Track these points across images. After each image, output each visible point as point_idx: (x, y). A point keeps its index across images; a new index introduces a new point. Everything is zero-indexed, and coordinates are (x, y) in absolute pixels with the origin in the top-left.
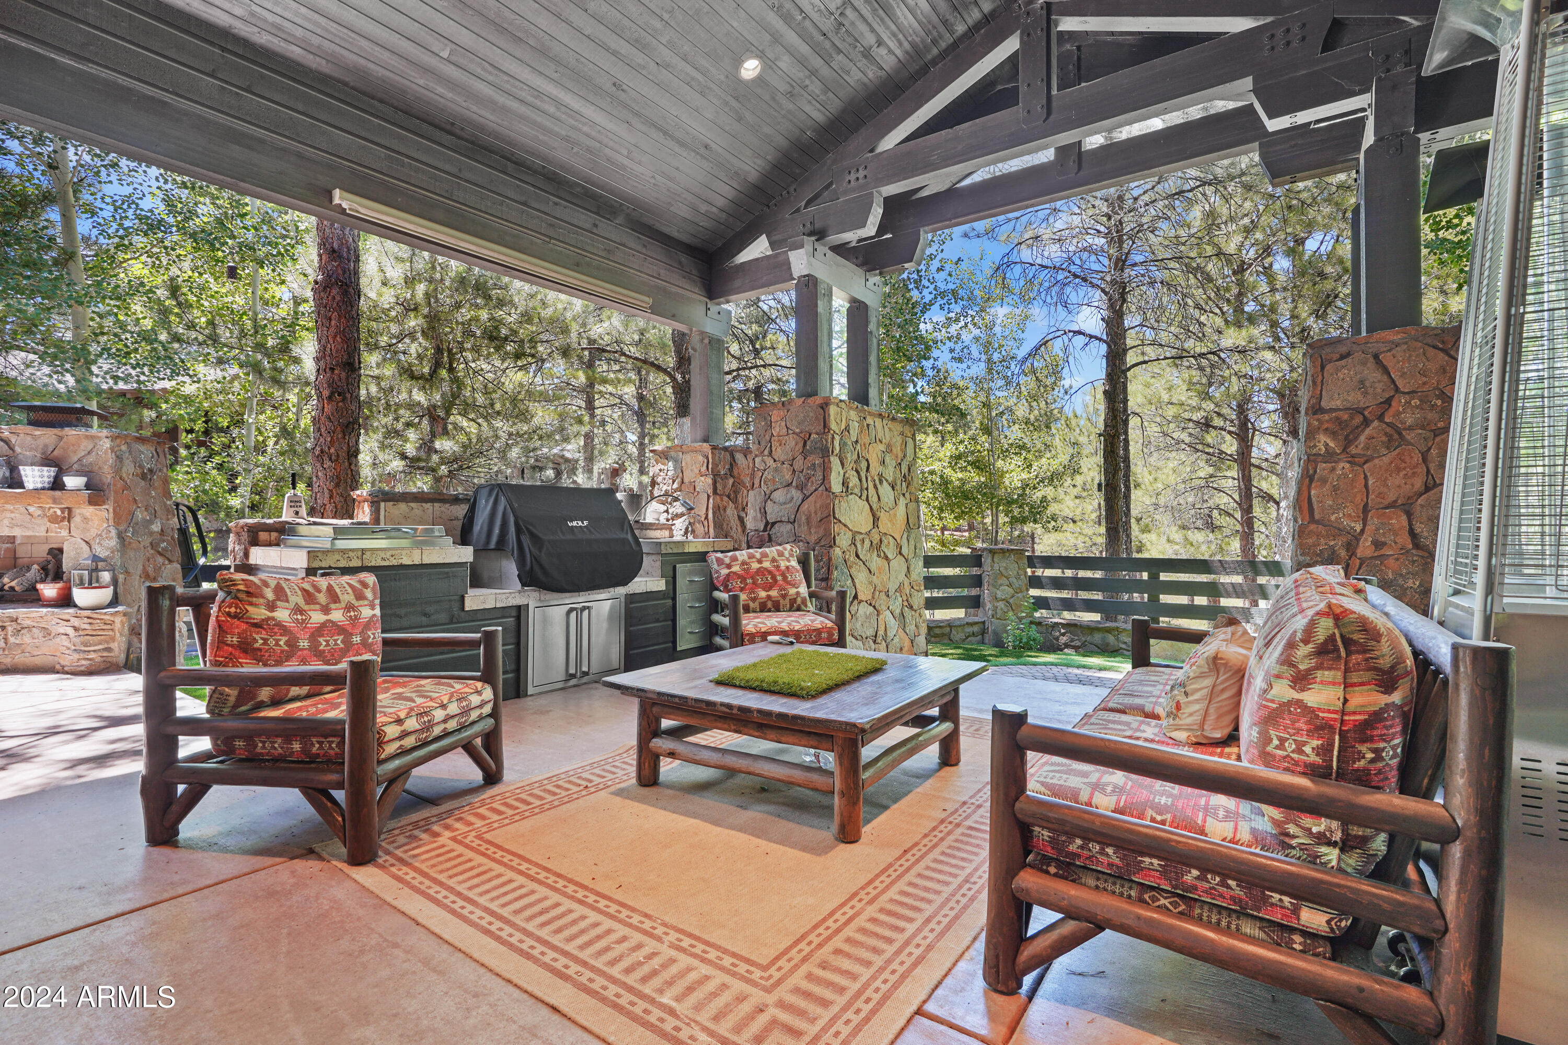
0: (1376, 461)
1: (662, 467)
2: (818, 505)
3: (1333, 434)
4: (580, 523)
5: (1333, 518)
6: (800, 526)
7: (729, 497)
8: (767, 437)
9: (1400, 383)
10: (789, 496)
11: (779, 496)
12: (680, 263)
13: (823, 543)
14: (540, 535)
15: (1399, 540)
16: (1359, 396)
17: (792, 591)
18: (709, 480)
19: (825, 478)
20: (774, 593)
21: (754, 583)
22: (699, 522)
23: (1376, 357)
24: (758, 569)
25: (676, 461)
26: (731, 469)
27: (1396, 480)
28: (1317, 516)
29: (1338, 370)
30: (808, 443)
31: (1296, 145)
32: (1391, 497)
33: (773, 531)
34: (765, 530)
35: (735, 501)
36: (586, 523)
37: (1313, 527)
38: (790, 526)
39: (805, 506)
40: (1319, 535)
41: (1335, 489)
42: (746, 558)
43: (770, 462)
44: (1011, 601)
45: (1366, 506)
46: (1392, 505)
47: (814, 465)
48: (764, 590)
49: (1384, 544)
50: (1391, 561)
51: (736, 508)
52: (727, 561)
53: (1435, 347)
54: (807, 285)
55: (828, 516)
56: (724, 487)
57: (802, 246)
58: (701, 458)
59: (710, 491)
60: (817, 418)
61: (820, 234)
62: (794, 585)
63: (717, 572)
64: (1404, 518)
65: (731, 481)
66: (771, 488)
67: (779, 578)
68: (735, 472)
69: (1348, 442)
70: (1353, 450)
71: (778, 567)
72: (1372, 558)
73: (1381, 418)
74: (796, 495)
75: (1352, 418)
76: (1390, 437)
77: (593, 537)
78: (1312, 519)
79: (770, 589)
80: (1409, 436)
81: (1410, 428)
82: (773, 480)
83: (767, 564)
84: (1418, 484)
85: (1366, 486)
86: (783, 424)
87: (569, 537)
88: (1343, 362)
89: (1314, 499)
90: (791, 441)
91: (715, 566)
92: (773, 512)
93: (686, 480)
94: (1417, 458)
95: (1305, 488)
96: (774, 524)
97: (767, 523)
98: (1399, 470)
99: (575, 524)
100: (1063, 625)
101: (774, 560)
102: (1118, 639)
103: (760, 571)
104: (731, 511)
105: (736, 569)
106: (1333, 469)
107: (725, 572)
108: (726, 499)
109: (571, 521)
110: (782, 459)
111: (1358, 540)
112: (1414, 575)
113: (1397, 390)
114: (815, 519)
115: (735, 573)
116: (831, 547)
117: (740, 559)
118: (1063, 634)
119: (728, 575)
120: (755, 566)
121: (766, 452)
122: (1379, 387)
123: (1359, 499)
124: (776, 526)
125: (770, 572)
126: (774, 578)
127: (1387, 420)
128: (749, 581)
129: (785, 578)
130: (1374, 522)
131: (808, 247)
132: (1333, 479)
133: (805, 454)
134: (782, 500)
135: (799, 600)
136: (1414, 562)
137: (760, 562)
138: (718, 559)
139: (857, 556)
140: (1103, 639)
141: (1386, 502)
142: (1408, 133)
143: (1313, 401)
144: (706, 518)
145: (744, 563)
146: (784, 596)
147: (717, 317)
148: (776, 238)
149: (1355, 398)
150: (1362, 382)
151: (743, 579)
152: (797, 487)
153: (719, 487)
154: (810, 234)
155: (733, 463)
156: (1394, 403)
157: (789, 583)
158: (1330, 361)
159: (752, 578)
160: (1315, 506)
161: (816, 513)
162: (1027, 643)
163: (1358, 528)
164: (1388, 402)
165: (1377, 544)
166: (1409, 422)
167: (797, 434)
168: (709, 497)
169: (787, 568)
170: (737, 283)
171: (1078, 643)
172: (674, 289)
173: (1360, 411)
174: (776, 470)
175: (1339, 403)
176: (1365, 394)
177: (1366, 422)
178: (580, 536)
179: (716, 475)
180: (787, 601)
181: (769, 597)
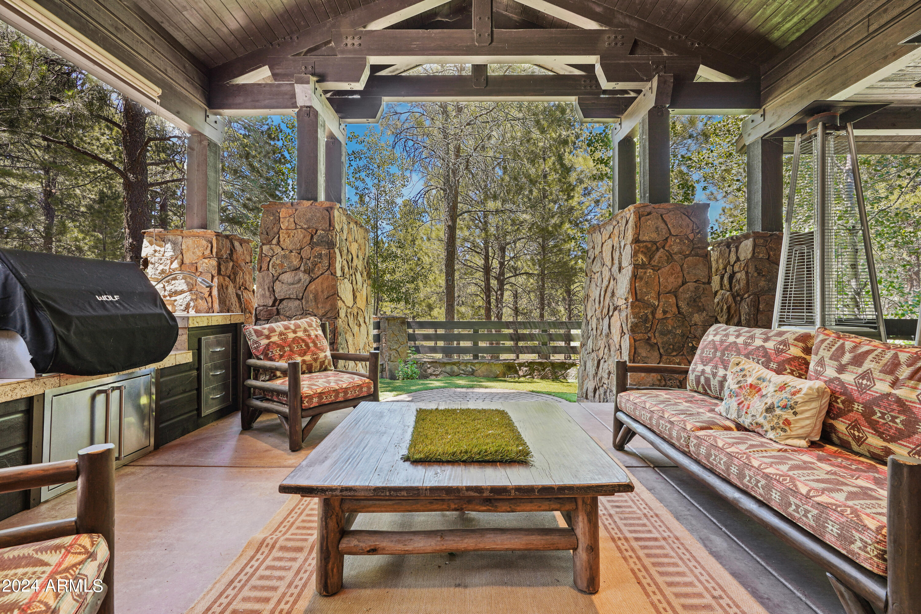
0: (663, 269)
1: (158, 248)
2: (325, 286)
3: (645, 254)
4: (111, 298)
5: (646, 298)
6: (307, 302)
7: (229, 277)
8: (275, 230)
9: (672, 232)
10: (296, 278)
11: (287, 277)
12: (185, 67)
13: (329, 315)
14: (66, 311)
15: (673, 310)
16: (656, 236)
17: (322, 355)
18: (214, 262)
19: (331, 265)
20: (308, 358)
21: (291, 350)
22: (202, 298)
23: (661, 216)
24: (294, 339)
25: (174, 244)
26: (231, 254)
27: (671, 279)
28: (639, 298)
29: (647, 221)
30: (315, 238)
31: (594, 103)
32: (670, 288)
33: (281, 306)
34: (273, 305)
35: (234, 281)
36: (117, 298)
37: (637, 303)
38: (297, 302)
39: (312, 287)
40: (640, 308)
41: (647, 283)
42: (282, 329)
43: (278, 250)
44: (399, 350)
45: (659, 292)
46: (669, 292)
47: (321, 254)
48: (300, 355)
49: (667, 312)
50: (670, 321)
51: (235, 287)
52: (266, 332)
53: (684, 214)
54: (308, 115)
55: (334, 295)
56: (227, 269)
57: (308, 82)
58: (204, 243)
59: (215, 272)
60: (323, 218)
61: (322, 78)
62: (323, 350)
63: (256, 342)
64: (674, 298)
65: (231, 264)
66: (279, 271)
67: (311, 345)
68: (235, 256)
69: (651, 259)
70: (653, 263)
71: (309, 336)
72: (662, 319)
73: (663, 247)
74: (305, 278)
75: (652, 247)
76: (668, 257)
77: (128, 312)
78: (637, 300)
79: (305, 354)
80: (676, 257)
81: (675, 254)
82: (282, 265)
83: (300, 334)
84: (680, 281)
85: (659, 282)
86: (292, 220)
87: (101, 312)
88: (648, 217)
89: (637, 288)
90: (300, 234)
91: (255, 337)
92: (280, 290)
93: (186, 261)
94: (679, 268)
95: (633, 282)
96: (281, 300)
97: (275, 300)
98: (672, 274)
99: (104, 298)
100: (429, 363)
101: (305, 330)
102: (459, 368)
103: (296, 340)
104: (231, 290)
105: (275, 339)
106: (645, 273)
107: (264, 342)
108: (227, 279)
109: (101, 295)
110: (290, 247)
111: (656, 310)
112: (679, 327)
113: (670, 234)
114: (322, 297)
115: (274, 343)
116: (336, 318)
117: (278, 330)
118: (429, 368)
119: (268, 345)
120: (291, 336)
121: (274, 241)
122: (664, 231)
123: (656, 288)
124: (285, 302)
125: (303, 341)
126: (307, 345)
127: (666, 248)
128: (287, 349)
129: (315, 345)
130: (663, 300)
131: (311, 85)
132: (645, 278)
133: (312, 244)
134: (290, 280)
135: (327, 361)
136: (679, 321)
137: (295, 332)
138: (256, 331)
139: (348, 325)
140: (451, 369)
141: (667, 290)
142: (665, 107)
143: (636, 236)
144: (210, 295)
145: (281, 334)
146: (315, 360)
147: (213, 124)
148: (277, 71)
149: (654, 236)
150: (657, 228)
151: (282, 348)
152: (305, 272)
153: (223, 269)
154: (313, 75)
155: (233, 250)
156: (669, 240)
157: (318, 349)
158: (643, 216)
159: (289, 346)
160: (638, 292)
161: (322, 292)
162: (411, 375)
163: (657, 304)
164: (666, 239)
165: (665, 312)
166: (676, 250)
167: (305, 229)
168: (213, 277)
169: (316, 336)
170: (239, 100)
171: (437, 373)
172: (179, 88)
173: (655, 243)
174: (284, 256)
175: (647, 238)
176: (658, 234)
177: (658, 249)
178: (113, 311)
179: (219, 258)
180: (318, 363)
181: (304, 362)
